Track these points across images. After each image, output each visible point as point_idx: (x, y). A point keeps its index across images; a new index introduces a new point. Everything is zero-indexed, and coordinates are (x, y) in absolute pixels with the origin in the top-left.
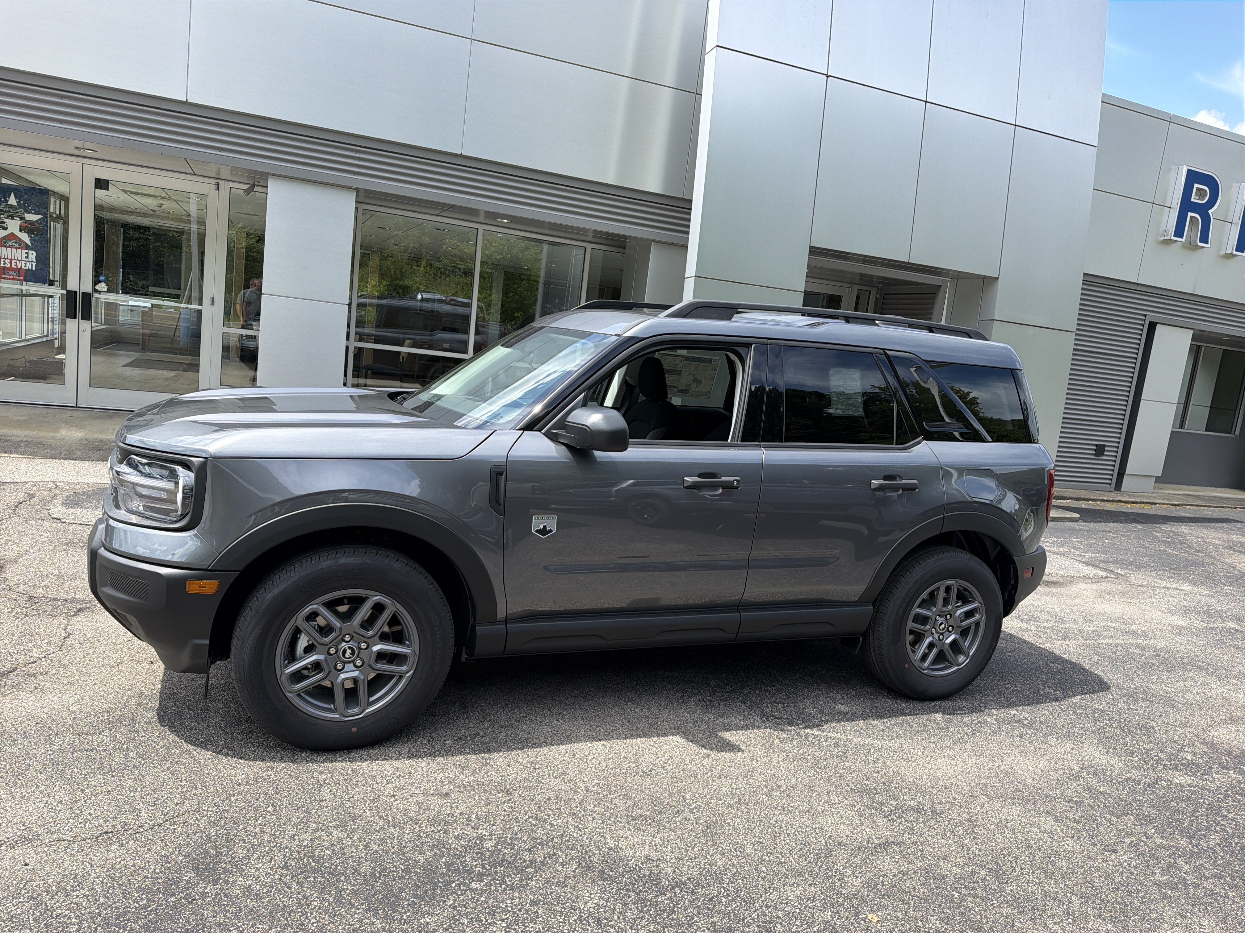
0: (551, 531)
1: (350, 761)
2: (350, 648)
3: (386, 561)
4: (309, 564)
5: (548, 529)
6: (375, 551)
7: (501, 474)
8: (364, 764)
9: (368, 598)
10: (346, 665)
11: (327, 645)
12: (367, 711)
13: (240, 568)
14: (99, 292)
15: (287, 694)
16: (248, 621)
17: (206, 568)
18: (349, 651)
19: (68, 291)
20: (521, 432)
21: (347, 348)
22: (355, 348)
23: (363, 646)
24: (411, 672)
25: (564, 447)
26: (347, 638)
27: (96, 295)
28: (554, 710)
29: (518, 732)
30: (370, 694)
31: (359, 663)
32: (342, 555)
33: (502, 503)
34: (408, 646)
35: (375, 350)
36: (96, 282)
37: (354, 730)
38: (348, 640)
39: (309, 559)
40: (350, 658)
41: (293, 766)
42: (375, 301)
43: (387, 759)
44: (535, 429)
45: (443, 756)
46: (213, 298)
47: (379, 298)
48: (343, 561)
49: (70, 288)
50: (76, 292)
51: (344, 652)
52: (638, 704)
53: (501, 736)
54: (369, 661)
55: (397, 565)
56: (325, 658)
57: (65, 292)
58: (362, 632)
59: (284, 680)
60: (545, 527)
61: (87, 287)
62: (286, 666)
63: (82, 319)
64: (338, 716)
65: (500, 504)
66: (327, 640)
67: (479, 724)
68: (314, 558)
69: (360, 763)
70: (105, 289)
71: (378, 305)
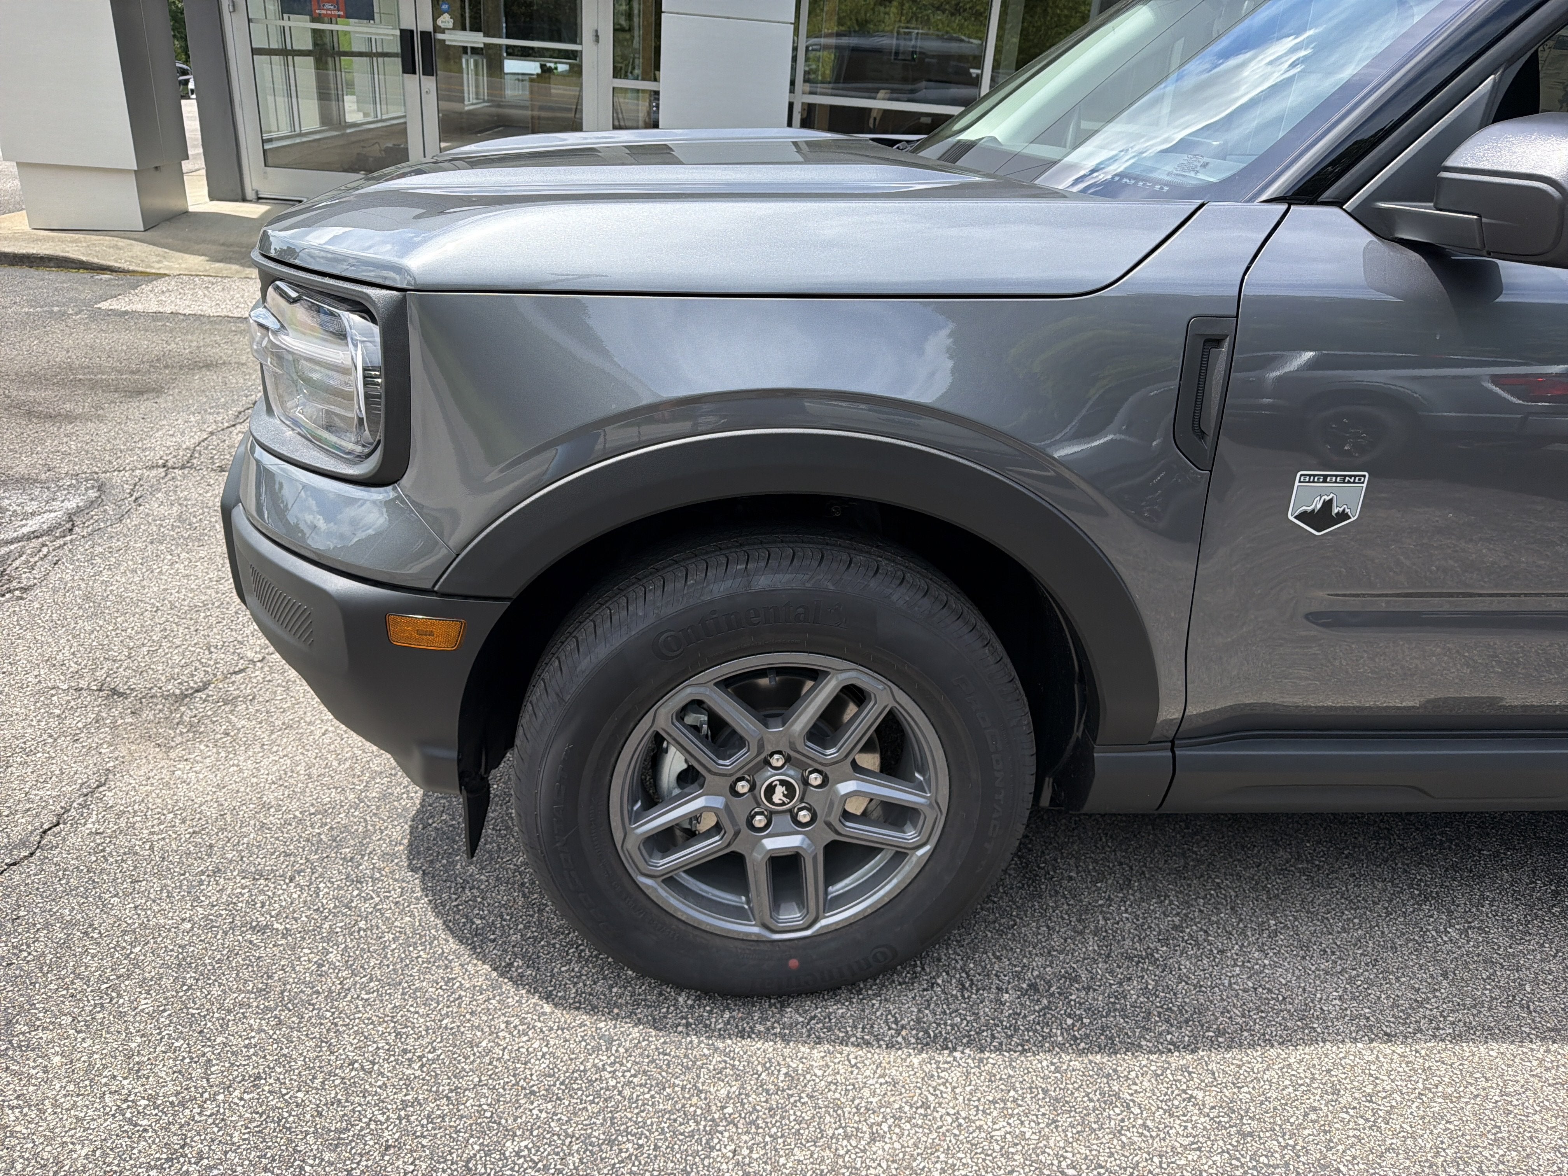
0: (1343, 516)
1: (783, 1038)
2: (783, 783)
3: (873, 584)
4: (680, 585)
5: (1335, 510)
6: (845, 557)
7: (1217, 342)
8: (816, 1054)
9: (827, 673)
10: (774, 818)
11: (731, 775)
12: (823, 922)
13: (512, 591)
14: (443, 31)
15: (642, 880)
16: (540, 720)
17: (428, 586)
18: (780, 790)
19: (402, 31)
20: (1284, 207)
21: (791, 105)
22: (803, 104)
23: (815, 779)
24: (927, 848)
25: (1415, 256)
26: (777, 761)
27: (440, 36)
28: (1245, 911)
29: (1171, 980)
30: (831, 877)
31: (804, 816)
32: (763, 564)
33: (1211, 432)
34: (920, 787)
35: (833, 107)
36: (437, 13)
37: (794, 963)
38: (779, 764)
39: (681, 574)
40: (784, 804)
41: (656, 1040)
42: (832, 41)
43: (868, 1044)
44: (1324, 197)
45: (999, 1049)
46: (597, 31)
47: (839, 35)
48: (764, 581)
49: (405, 26)
50: (412, 32)
51: (771, 790)
52: (1450, 912)
53: (1133, 990)
54: (829, 814)
55: (900, 596)
56: (727, 806)
57: (398, 33)
58: (812, 750)
59: (632, 845)
60: (1328, 504)
61: (427, 25)
62: (636, 817)
63: (424, 74)
64: (756, 930)
65: (1202, 435)
66: (727, 764)
67: (1073, 939)
68: (691, 568)
69: (805, 1049)
70: (451, 25)
71: (837, 47)
